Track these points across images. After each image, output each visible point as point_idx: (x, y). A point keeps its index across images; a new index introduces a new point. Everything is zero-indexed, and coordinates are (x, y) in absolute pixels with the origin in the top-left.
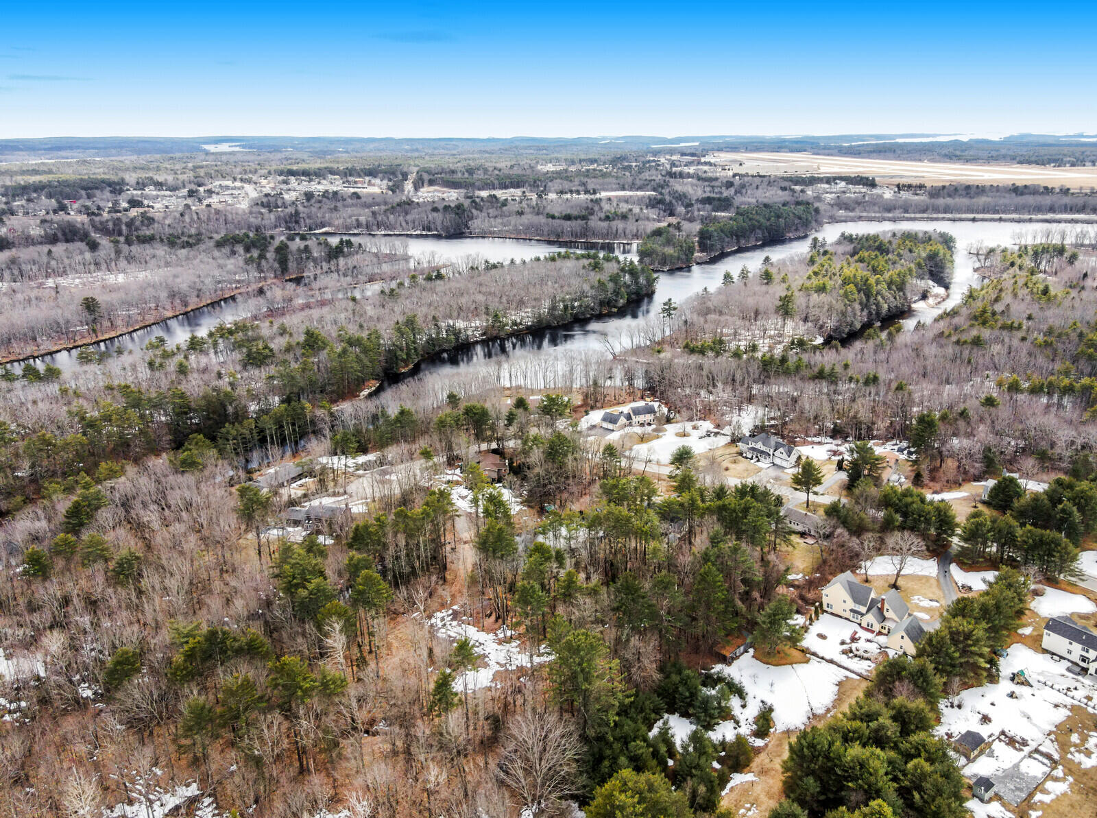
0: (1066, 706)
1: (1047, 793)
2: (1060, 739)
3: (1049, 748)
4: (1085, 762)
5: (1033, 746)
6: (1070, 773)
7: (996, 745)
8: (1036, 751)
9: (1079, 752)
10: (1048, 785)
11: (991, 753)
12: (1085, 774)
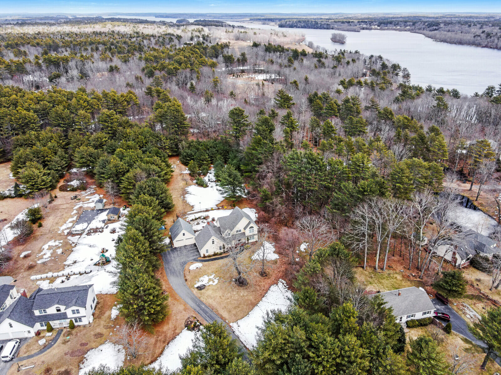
0: (68, 266)
1: (70, 222)
2: (68, 246)
3: (74, 239)
4: (52, 243)
5: (84, 235)
6: (60, 235)
7: (103, 225)
8: (81, 234)
9: (56, 246)
10: (71, 225)
11: (104, 221)
12: (51, 238)
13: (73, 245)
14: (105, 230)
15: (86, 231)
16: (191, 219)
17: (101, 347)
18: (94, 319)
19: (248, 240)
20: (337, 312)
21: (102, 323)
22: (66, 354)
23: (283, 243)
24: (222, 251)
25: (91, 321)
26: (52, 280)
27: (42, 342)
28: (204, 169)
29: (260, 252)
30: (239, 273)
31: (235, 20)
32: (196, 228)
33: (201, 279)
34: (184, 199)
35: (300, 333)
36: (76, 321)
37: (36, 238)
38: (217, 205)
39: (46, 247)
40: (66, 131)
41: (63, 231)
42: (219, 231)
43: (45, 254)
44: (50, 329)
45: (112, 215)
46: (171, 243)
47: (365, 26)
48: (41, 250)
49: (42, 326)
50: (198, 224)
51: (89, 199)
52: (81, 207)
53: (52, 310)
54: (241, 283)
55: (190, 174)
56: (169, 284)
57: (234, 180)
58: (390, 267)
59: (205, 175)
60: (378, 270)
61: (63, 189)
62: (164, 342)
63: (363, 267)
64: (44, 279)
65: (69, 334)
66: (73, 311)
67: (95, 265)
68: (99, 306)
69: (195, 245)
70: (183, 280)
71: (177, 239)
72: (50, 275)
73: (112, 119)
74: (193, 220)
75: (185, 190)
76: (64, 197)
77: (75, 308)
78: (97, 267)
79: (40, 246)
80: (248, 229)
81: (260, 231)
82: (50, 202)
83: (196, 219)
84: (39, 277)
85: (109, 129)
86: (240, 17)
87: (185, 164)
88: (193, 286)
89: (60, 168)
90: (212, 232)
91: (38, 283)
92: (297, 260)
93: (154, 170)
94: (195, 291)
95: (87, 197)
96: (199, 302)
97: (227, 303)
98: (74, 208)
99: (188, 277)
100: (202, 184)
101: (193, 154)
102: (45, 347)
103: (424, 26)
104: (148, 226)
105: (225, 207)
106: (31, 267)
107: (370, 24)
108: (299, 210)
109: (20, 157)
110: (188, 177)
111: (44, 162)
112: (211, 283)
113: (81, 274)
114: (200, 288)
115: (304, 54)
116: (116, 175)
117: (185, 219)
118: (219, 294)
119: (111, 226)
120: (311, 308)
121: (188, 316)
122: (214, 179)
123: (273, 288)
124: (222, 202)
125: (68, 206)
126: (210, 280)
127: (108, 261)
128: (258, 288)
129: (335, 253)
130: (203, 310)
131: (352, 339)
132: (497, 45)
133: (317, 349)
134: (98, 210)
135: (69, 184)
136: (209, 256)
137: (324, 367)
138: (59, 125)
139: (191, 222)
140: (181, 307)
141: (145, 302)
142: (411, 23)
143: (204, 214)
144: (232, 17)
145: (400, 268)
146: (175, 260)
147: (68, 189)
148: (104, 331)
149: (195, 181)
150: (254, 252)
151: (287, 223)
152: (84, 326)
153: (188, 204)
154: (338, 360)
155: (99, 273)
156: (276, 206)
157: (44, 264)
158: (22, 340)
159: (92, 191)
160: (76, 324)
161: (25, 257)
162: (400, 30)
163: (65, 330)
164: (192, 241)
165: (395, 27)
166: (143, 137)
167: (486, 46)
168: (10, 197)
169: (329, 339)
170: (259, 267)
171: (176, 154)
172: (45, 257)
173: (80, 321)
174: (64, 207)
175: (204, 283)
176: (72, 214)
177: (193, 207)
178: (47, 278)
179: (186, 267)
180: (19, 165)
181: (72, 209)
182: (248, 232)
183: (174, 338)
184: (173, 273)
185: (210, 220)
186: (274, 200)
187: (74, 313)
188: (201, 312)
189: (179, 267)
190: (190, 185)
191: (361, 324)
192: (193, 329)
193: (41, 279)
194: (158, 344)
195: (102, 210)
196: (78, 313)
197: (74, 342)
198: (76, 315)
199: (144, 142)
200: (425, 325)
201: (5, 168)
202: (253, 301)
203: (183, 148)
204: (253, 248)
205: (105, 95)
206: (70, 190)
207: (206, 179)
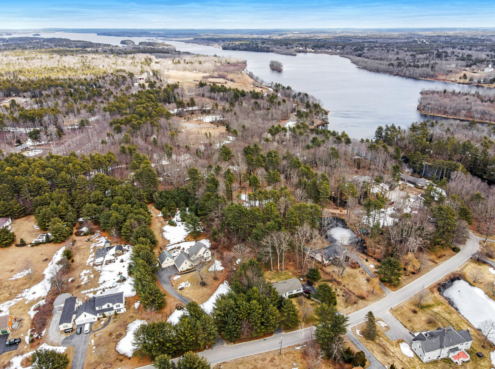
0: (101, 284)
1: (92, 257)
2: (97, 273)
3: (99, 268)
4: (85, 272)
5: (103, 265)
6: (88, 266)
7: (114, 258)
8: (102, 265)
9: (89, 273)
10: (92, 259)
11: (113, 255)
12: (83, 269)
13: (99, 272)
14: (116, 260)
15: (104, 263)
16: (169, 249)
17: (134, 322)
18: (126, 309)
19: (206, 260)
20: (249, 292)
21: (131, 311)
22: (117, 327)
23: (225, 260)
24: (191, 267)
25: (125, 311)
26: (95, 293)
27: (102, 323)
28: (172, 213)
29: (213, 266)
30: (202, 279)
31: (180, 39)
32: (173, 255)
33: (181, 284)
34: (162, 236)
35: (232, 302)
36: (118, 311)
37: (73, 270)
38: (184, 239)
39: (82, 274)
40: (70, 190)
41: (89, 263)
42: (188, 256)
43: (84, 279)
44: (104, 317)
45: (119, 251)
46: (160, 266)
47: (301, 48)
48: (80, 277)
49: (100, 315)
50: (174, 252)
51: (98, 241)
52: (95, 247)
53: (105, 307)
54: (203, 284)
55: (163, 217)
56: (163, 289)
57: (195, 223)
58: (286, 269)
59: (173, 217)
60: (280, 271)
61: (78, 234)
62: (166, 316)
63: (271, 270)
64: (90, 293)
65: (115, 318)
66: (117, 306)
67: (117, 282)
68: (127, 303)
69: (174, 265)
70: (171, 285)
71: (164, 263)
72: (92, 290)
73: (104, 180)
74: (171, 250)
75: (162, 229)
76: (81, 241)
77: (118, 304)
78: (119, 283)
79: (78, 273)
80: (205, 253)
81: (213, 255)
82: (73, 245)
83: (173, 249)
84: (86, 291)
85: (102, 187)
86: (183, 36)
87: (159, 209)
88: (177, 289)
89: (73, 220)
90: (185, 257)
91: (87, 295)
92: (234, 269)
93: (142, 219)
94: (179, 291)
95: (97, 239)
96: (181, 296)
97: (197, 296)
98: (91, 248)
99: (173, 284)
100: (173, 224)
101: (164, 202)
102: (105, 325)
103: (351, 51)
104: (149, 257)
105: (190, 240)
106: (79, 287)
107: (306, 46)
108: (235, 240)
109: (45, 215)
110: (162, 219)
111: (60, 216)
112: (187, 286)
113: (110, 288)
114: (181, 289)
115: (243, 94)
116: (117, 224)
117: (166, 250)
118: (192, 291)
119: (120, 258)
120: (238, 292)
121: (176, 303)
122: (180, 219)
123: (221, 286)
124: (187, 236)
125: (86, 246)
126: (186, 284)
127: (124, 280)
128: (213, 286)
129: (251, 264)
130: (184, 300)
131: (255, 302)
132: (405, 74)
133: (239, 308)
134: (107, 248)
135: (80, 230)
136: (184, 271)
137: (243, 315)
138: (64, 186)
139: (170, 251)
140: (172, 300)
141: (155, 297)
142: (341, 47)
143: (177, 246)
144: (177, 36)
145: (292, 269)
146: (165, 275)
147: (82, 234)
148: (134, 315)
149: (167, 222)
150: (209, 267)
151: (228, 248)
152: (122, 314)
153: (166, 239)
154: (248, 311)
155: (121, 286)
156: (222, 238)
157: (86, 284)
158: (91, 323)
159: (99, 235)
160: (118, 313)
161: (72, 281)
162: (331, 54)
163: (112, 317)
164: (173, 263)
165: (327, 50)
166: (128, 192)
167: (397, 75)
168: (43, 243)
169: (244, 303)
170: (213, 275)
171: (151, 201)
172: (84, 280)
173: (120, 311)
174: (84, 247)
175: (182, 286)
176: (91, 252)
177: (169, 241)
178: (91, 292)
179: (171, 278)
180: (44, 220)
181: (89, 248)
182: (205, 256)
183: (171, 314)
184: (165, 282)
185: (181, 249)
186: (220, 235)
187: (117, 307)
188: (183, 301)
189: (167, 279)
190: (165, 225)
191: (259, 295)
192: (180, 309)
193: (88, 293)
194: (164, 318)
195: (110, 248)
196: (119, 306)
197: (119, 321)
198: (118, 308)
199: (129, 196)
200: (297, 296)
201: (27, 222)
202: (211, 293)
203: (156, 197)
204: (209, 264)
205: (92, 158)
206: (83, 235)
207: (174, 219)
